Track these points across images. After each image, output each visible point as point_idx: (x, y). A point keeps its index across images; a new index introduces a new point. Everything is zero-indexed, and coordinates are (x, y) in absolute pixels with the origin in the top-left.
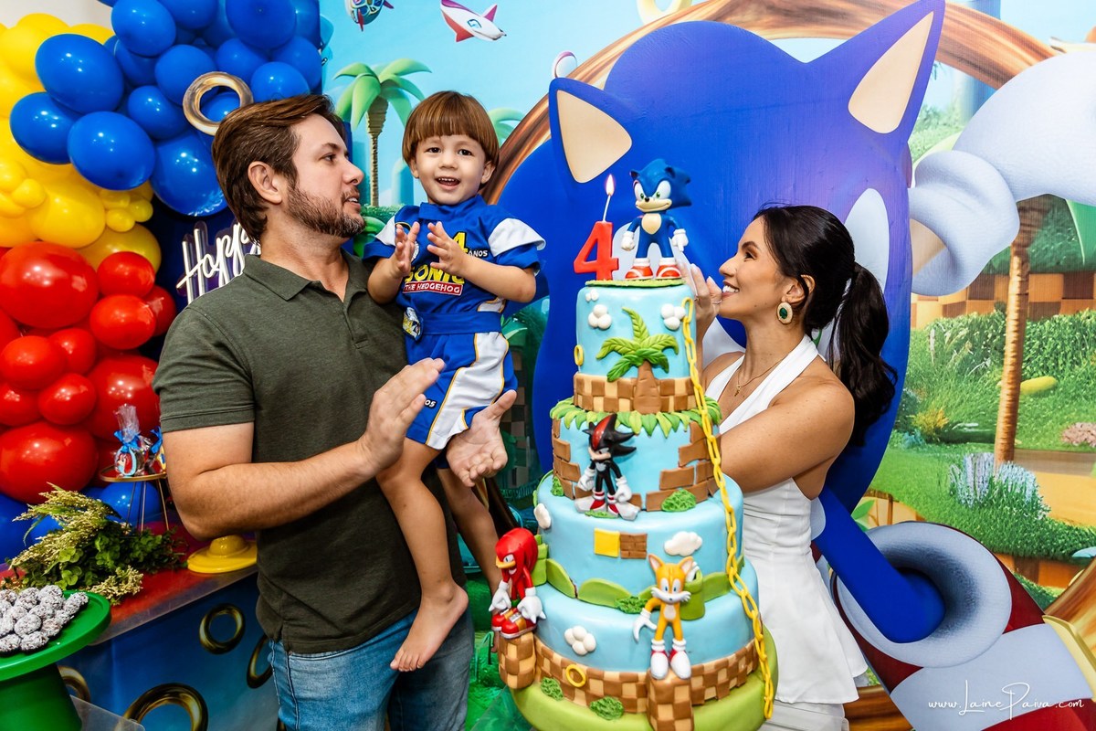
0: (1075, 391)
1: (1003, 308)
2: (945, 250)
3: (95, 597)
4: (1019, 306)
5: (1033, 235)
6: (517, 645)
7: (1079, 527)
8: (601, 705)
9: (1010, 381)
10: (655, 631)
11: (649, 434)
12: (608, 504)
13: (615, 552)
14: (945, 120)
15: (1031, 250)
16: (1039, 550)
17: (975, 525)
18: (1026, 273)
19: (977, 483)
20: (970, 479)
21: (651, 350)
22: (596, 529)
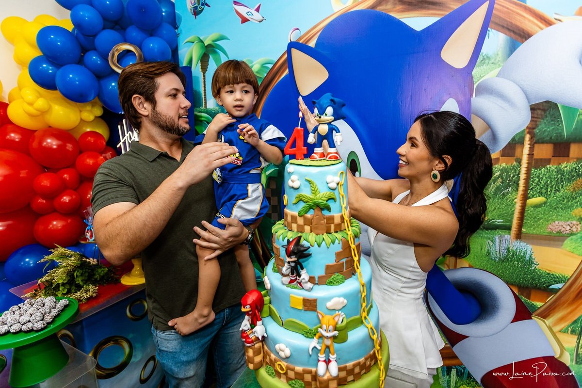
0: (556, 205)
1: (519, 161)
2: (489, 131)
3: (72, 300)
4: (528, 160)
5: (538, 123)
6: (253, 349)
7: (553, 273)
8: (293, 383)
9: (521, 199)
10: (320, 350)
11: (319, 246)
12: (297, 282)
13: (301, 307)
14: (493, 61)
15: (537, 131)
16: (532, 284)
17: (499, 271)
18: (533, 143)
19: (501, 250)
20: (498, 248)
21: (320, 201)
22: (291, 295)
